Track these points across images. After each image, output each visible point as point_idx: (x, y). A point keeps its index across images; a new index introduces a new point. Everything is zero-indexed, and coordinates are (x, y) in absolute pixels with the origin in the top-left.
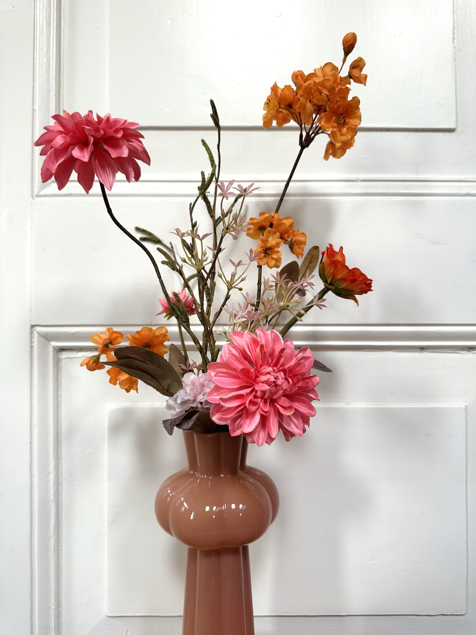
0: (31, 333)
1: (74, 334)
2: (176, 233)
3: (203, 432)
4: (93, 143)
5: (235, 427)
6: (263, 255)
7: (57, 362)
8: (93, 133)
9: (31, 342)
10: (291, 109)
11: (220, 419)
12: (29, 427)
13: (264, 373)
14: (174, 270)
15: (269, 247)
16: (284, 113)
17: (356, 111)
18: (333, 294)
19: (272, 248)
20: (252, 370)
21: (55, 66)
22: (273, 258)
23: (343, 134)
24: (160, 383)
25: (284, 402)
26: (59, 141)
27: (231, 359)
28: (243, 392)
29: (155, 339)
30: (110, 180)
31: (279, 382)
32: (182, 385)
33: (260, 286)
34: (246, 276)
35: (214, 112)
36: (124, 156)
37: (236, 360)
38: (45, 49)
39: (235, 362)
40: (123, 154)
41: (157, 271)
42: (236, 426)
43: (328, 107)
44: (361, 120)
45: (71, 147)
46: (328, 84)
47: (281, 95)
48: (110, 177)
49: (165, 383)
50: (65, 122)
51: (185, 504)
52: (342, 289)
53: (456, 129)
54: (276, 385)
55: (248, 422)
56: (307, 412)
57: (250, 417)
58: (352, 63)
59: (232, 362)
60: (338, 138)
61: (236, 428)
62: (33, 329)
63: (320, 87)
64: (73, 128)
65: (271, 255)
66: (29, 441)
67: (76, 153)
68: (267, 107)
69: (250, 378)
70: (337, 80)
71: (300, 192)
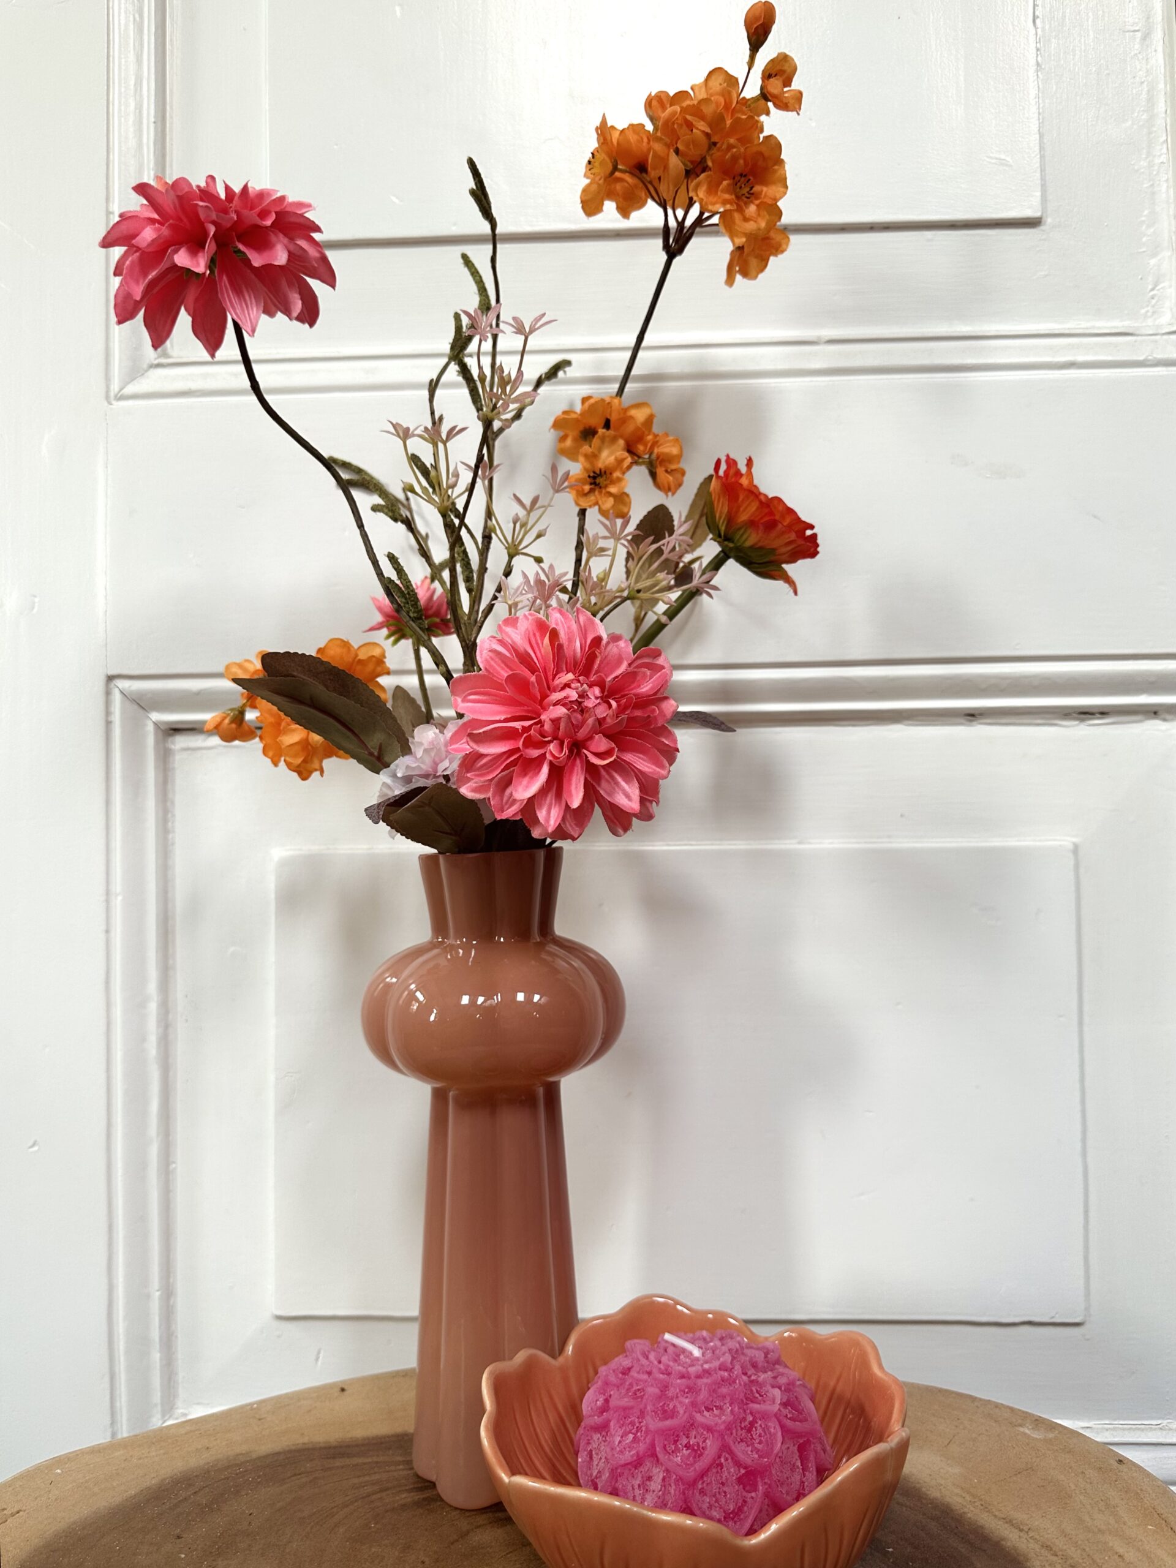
0: (108, 693)
1: (199, 693)
2: (394, 432)
3: (457, 850)
4: (213, 235)
5: (504, 801)
6: (587, 488)
7: (164, 757)
8: (214, 216)
9: (108, 713)
10: (644, 175)
11: (475, 790)
12: (103, 898)
13: (558, 685)
14: (395, 520)
15: (600, 470)
16: (628, 183)
17: (776, 167)
18: (738, 565)
19: (608, 472)
20: (533, 679)
21: (155, 117)
22: (610, 494)
23: (747, 216)
24: (363, 743)
25: (601, 743)
26: (148, 235)
27: (492, 663)
28: (518, 725)
29: (359, 668)
30: (252, 316)
31: (590, 703)
32: (410, 749)
33: (579, 552)
34: (547, 528)
35: (478, 185)
36: (276, 263)
37: (503, 665)
38: (132, 82)
39: (503, 669)
40: (276, 258)
41: (356, 514)
42: (505, 799)
43: (711, 159)
44: (787, 187)
45: (173, 248)
46: (708, 110)
47: (618, 143)
48: (252, 309)
49: (375, 740)
50: (160, 200)
51: (419, 995)
52: (751, 547)
53: (1043, 220)
54: (583, 710)
55: (525, 781)
56: (650, 770)
57: (531, 774)
58: (766, 66)
59: (494, 669)
60: (736, 227)
61: (507, 803)
62: (112, 685)
63: (689, 117)
64: (175, 208)
65: (606, 486)
66: (103, 927)
67: (182, 258)
68: (590, 170)
69: (532, 697)
70: (731, 103)
71: (687, 370)
